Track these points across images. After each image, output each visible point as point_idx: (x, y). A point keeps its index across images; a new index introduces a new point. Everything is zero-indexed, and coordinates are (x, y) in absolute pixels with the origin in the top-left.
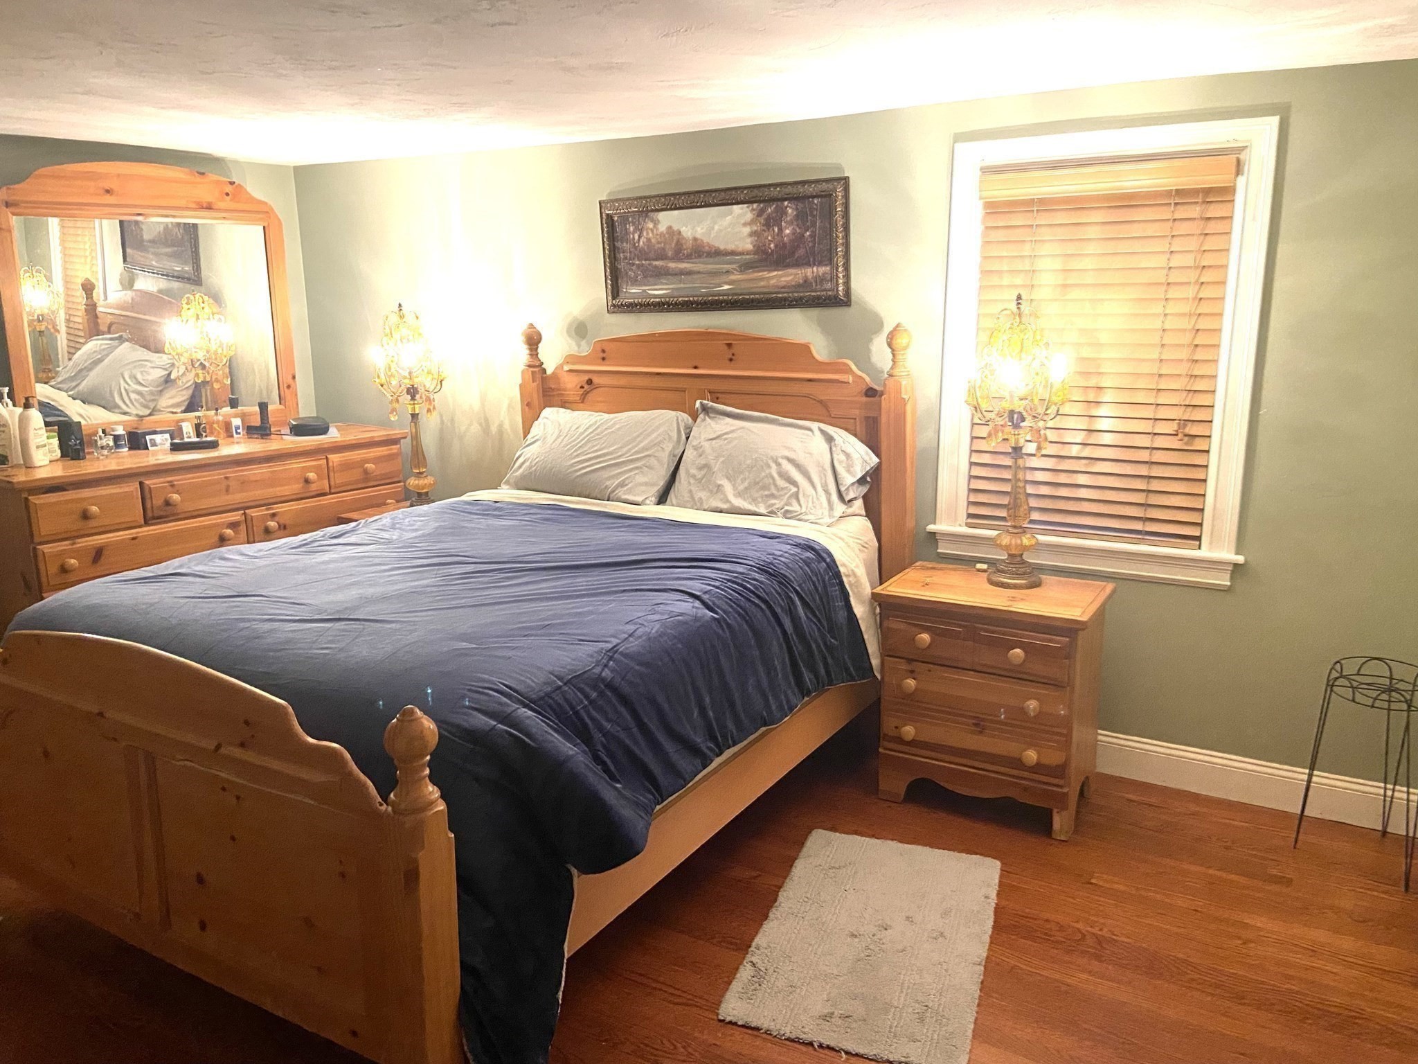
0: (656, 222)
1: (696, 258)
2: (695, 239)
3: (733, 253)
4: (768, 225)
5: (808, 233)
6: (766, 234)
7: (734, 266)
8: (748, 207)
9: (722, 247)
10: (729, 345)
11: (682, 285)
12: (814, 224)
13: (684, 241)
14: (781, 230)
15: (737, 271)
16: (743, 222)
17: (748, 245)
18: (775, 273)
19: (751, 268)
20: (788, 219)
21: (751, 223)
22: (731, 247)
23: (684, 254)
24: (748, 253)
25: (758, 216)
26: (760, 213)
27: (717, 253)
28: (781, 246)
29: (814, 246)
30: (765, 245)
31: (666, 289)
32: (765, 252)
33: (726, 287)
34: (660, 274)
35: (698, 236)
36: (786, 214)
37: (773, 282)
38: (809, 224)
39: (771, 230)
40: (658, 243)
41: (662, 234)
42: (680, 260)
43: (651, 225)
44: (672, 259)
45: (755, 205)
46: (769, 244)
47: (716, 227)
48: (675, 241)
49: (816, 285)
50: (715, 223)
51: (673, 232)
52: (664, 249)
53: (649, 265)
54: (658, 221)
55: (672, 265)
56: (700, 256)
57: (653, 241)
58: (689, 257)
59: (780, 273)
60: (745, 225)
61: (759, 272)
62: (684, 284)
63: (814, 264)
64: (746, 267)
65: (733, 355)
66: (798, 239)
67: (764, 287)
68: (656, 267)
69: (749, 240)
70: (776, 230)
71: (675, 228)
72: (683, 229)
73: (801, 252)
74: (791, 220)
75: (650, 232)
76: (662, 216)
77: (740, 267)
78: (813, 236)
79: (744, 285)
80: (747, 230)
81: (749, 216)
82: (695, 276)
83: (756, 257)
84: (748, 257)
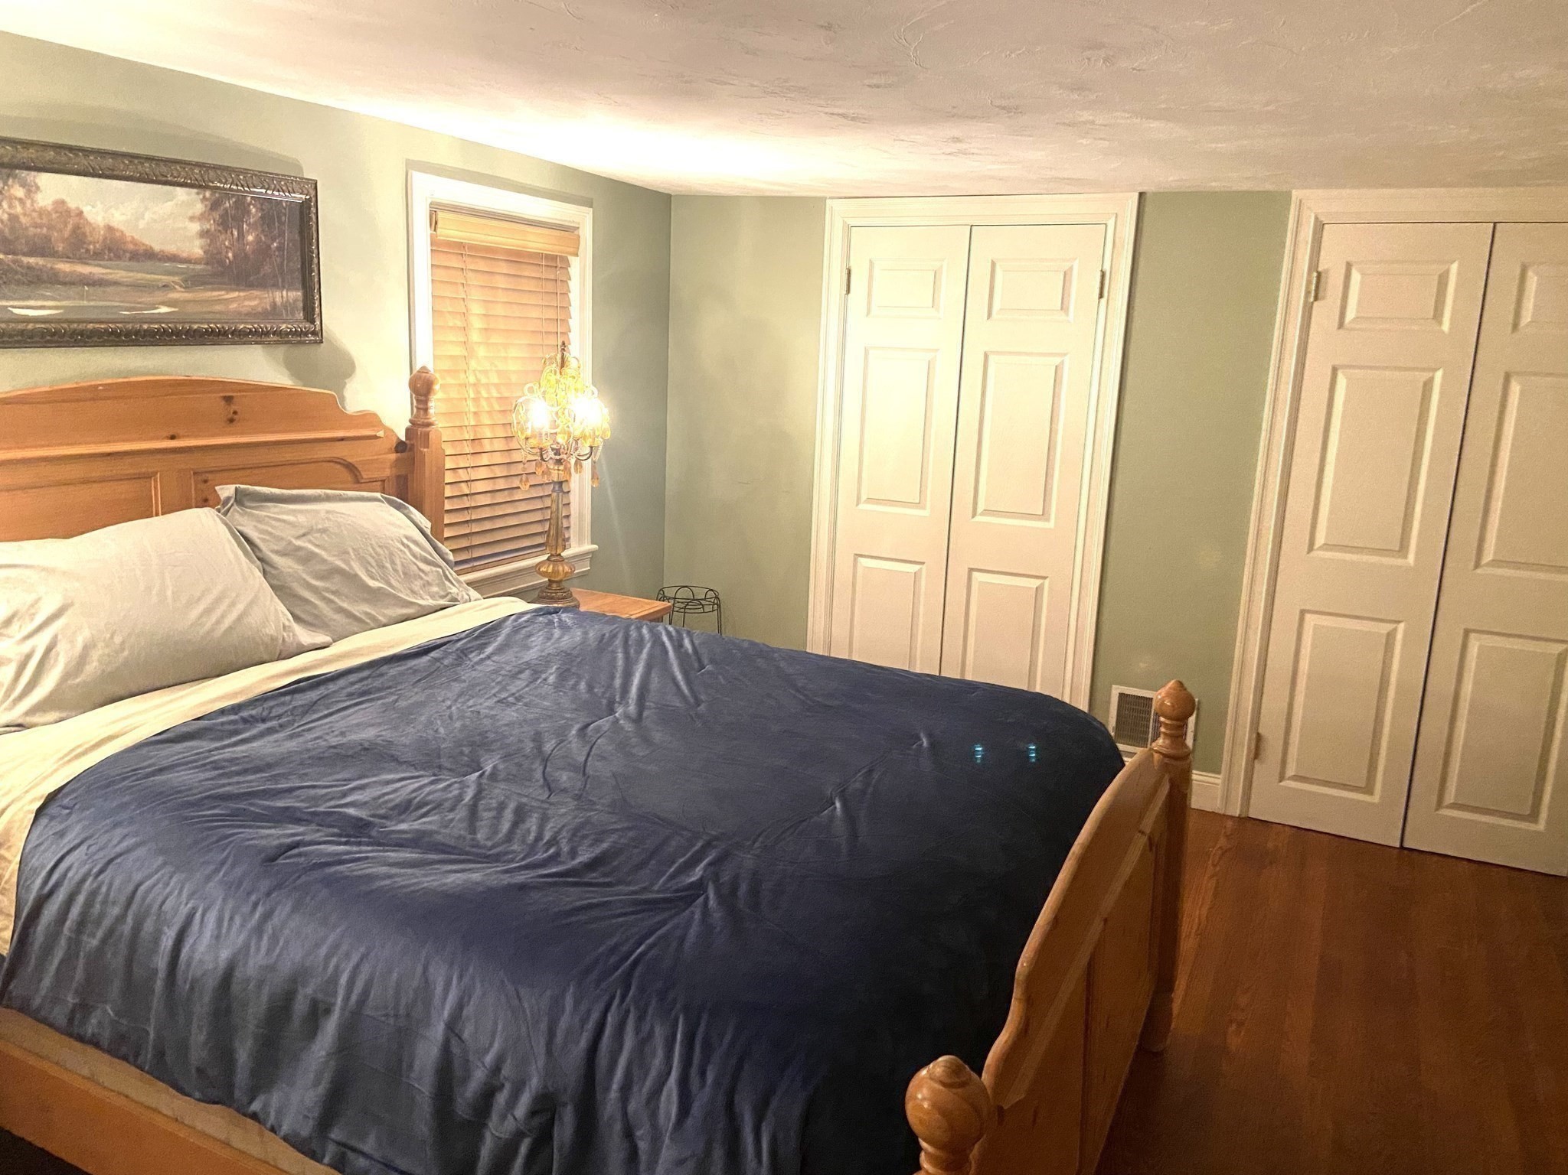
0: (31, 189)
1: (110, 259)
2: (110, 229)
3: (174, 258)
4: (224, 224)
5: (275, 245)
6: (222, 237)
7: (176, 279)
8: (198, 194)
9: (157, 248)
10: (228, 400)
11: (85, 303)
12: (281, 234)
13: (87, 230)
14: (241, 235)
15: (181, 286)
16: (190, 213)
17: (196, 248)
18: (236, 294)
19: (203, 284)
20: (252, 220)
21: (202, 218)
22: (171, 248)
23: (88, 251)
24: (197, 262)
25: (211, 209)
26: (215, 205)
27: (146, 256)
28: (241, 257)
29: (282, 263)
30: (219, 253)
31: (50, 308)
32: (221, 263)
33: (164, 310)
34: (36, 281)
35: (114, 224)
36: (249, 212)
37: (233, 306)
38: (276, 232)
39: (229, 232)
40: (36, 226)
41: (42, 212)
42: (82, 260)
43: (19, 192)
44: (67, 257)
45: (208, 194)
46: (227, 252)
47: (147, 216)
48: (70, 227)
49: (287, 315)
50: (146, 209)
51: (68, 212)
52: (48, 239)
53: (14, 262)
54: (38, 188)
55: (64, 267)
56: (118, 257)
57: (23, 220)
58: (97, 256)
59: (242, 294)
60: (192, 219)
61: (213, 290)
62: (89, 300)
63: (284, 287)
64: (193, 281)
65: (235, 413)
66: (263, 251)
67: (220, 313)
68: (29, 268)
69: (198, 242)
70: (235, 233)
71: (72, 204)
72: (87, 210)
73: (267, 269)
74: (255, 222)
75: (17, 203)
76: (45, 180)
77: (185, 281)
78: (280, 248)
79: (191, 309)
80: (196, 227)
81: (199, 208)
82: (110, 289)
83: (209, 268)
84: (198, 267)
